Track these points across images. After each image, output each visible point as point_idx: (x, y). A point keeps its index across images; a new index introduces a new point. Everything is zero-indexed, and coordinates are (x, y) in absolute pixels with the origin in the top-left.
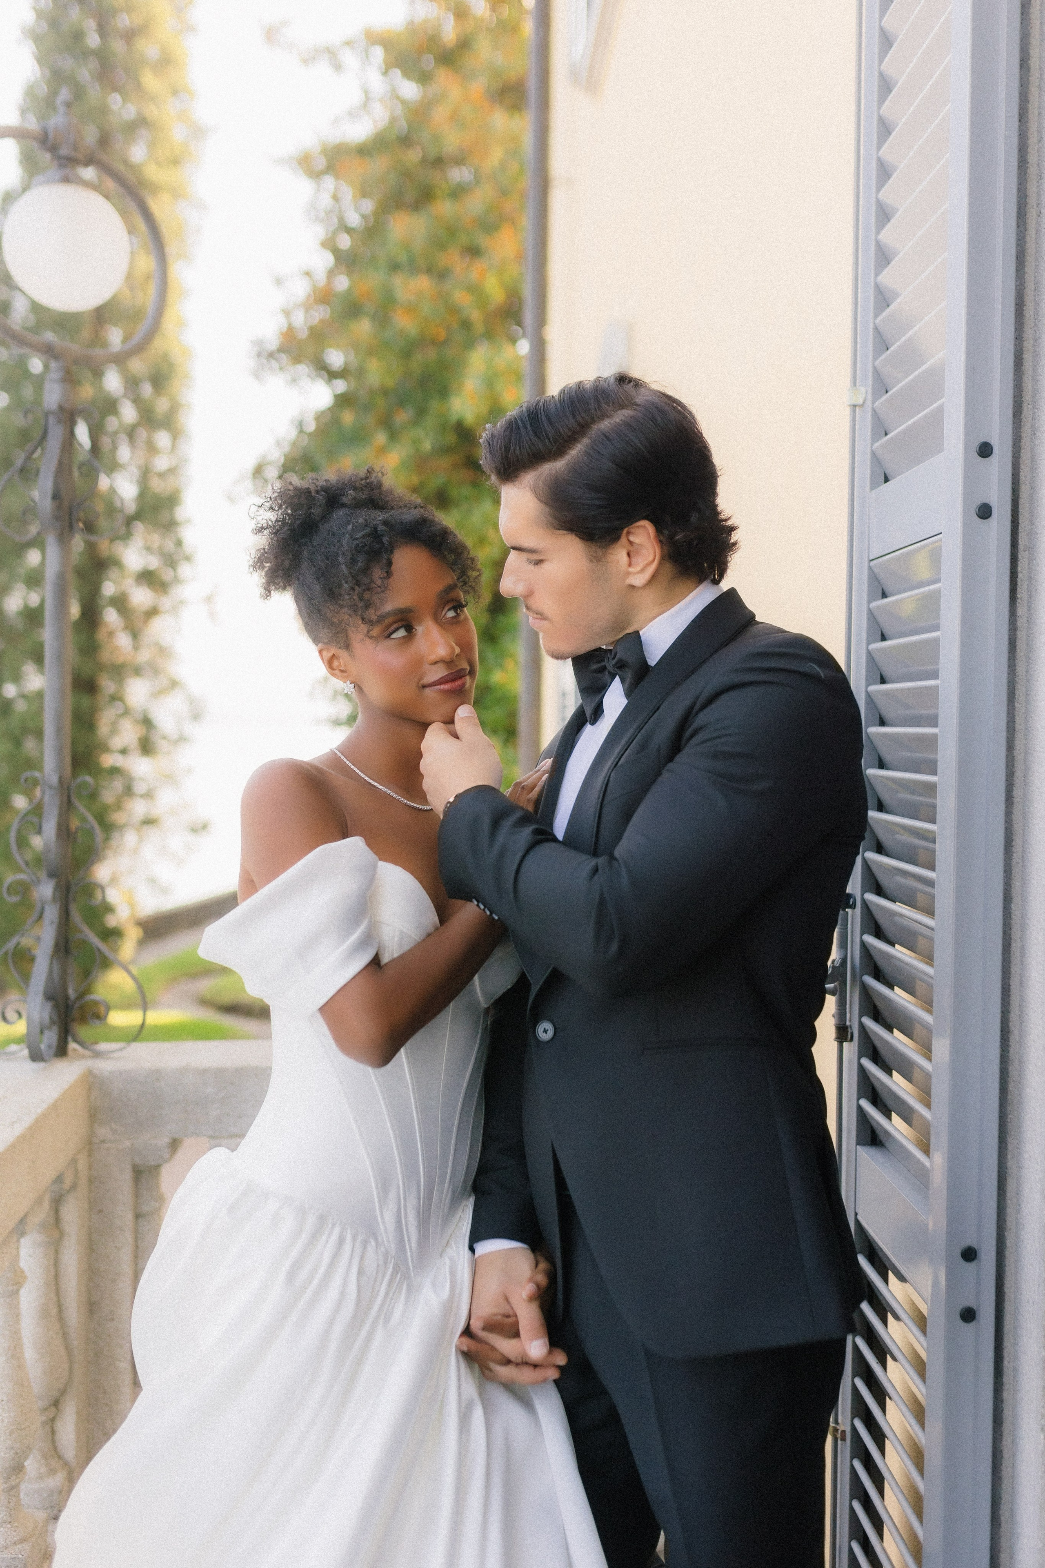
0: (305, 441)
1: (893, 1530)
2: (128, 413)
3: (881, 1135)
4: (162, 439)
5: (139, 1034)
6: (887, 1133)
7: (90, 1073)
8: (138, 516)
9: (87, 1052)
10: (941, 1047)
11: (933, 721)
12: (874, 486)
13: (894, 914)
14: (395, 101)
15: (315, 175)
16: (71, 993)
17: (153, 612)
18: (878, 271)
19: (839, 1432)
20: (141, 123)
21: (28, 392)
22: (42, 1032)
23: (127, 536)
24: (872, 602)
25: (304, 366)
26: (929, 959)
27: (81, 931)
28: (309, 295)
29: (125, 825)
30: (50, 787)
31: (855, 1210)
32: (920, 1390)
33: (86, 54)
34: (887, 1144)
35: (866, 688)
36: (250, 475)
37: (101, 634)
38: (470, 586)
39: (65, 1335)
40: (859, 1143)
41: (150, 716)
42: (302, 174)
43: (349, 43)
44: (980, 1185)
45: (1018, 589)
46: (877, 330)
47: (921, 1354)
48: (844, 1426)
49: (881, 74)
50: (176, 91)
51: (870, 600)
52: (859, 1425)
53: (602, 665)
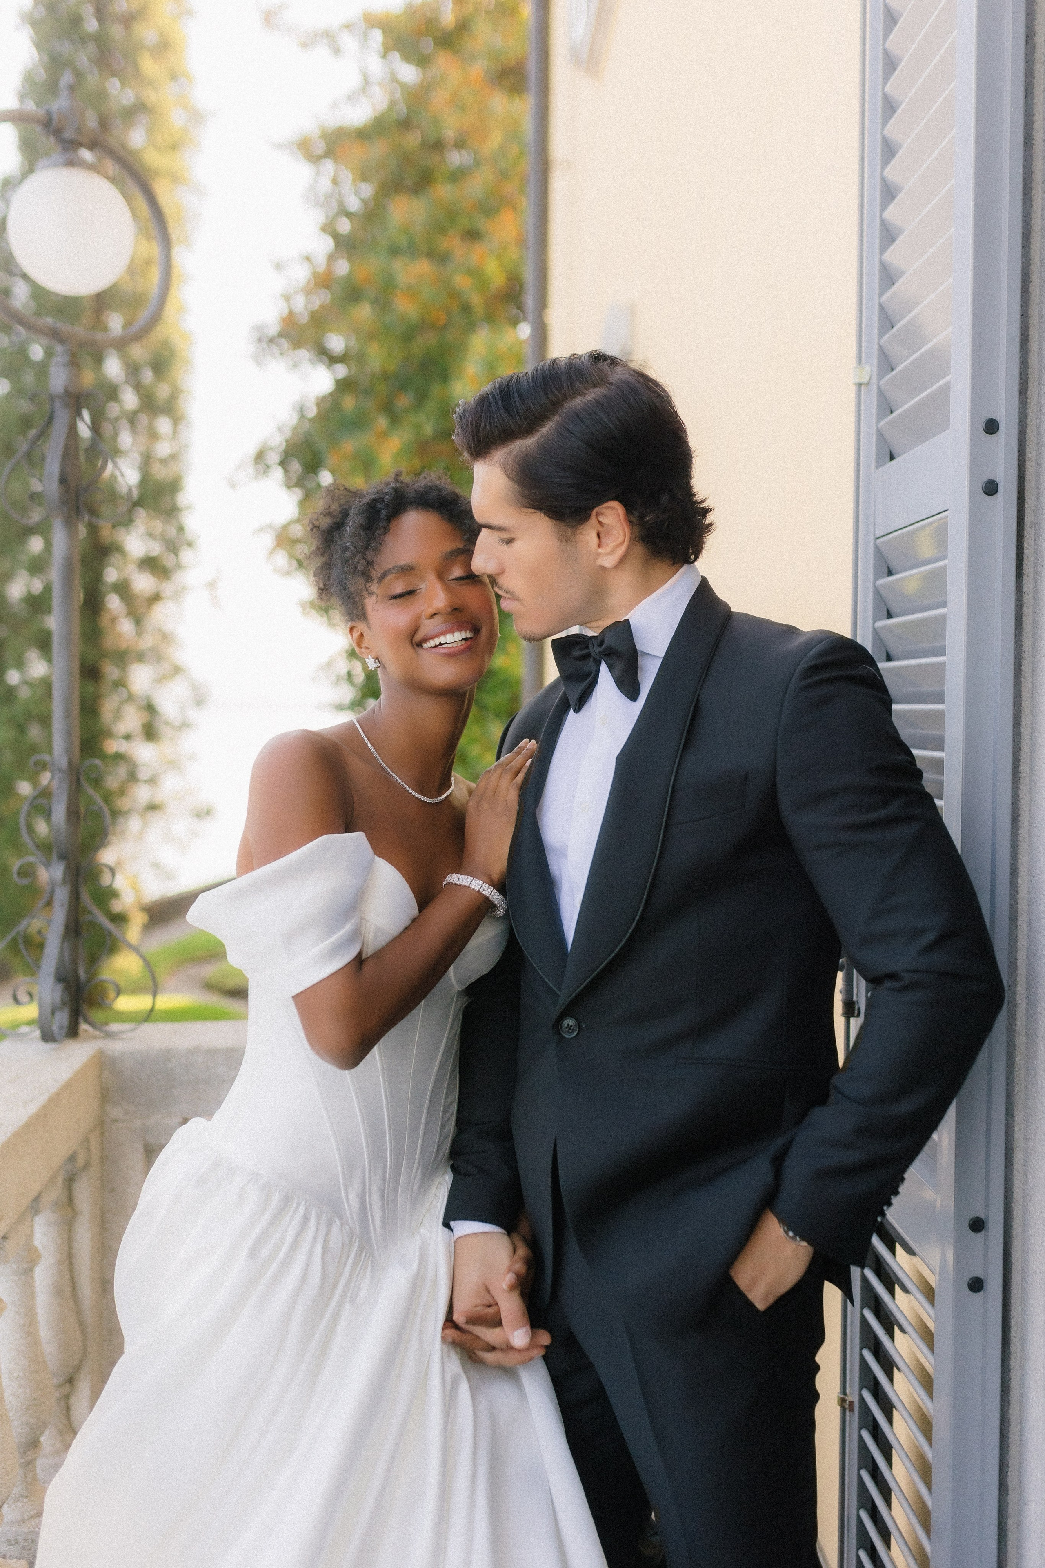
0: (307, 426)
1: (901, 1498)
2: (130, 399)
4: (163, 425)
5: (149, 1016)
7: (101, 1053)
8: (139, 503)
9: (97, 1033)
11: (940, 698)
12: (879, 464)
14: (394, 85)
15: (314, 159)
16: (82, 973)
17: (156, 598)
18: (883, 249)
19: (848, 1403)
20: (140, 108)
21: (29, 379)
22: (53, 1013)
23: (127, 521)
24: (878, 579)
25: (305, 351)
27: (90, 913)
28: (310, 280)
29: (129, 811)
30: (60, 770)
32: (928, 1361)
33: (84, 39)
36: (252, 461)
37: (104, 621)
39: (79, 1313)
41: (153, 702)
42: (301, 157)
43: (348, 27)
44: (988, 1158)
45: (1024, 565)
46: (882, 308)
47: (929, 1325)
48: (853, 1396)
49: (885, 51)
50: (174, 76)
51: (876, 578)
52: (867, 1394)
53: (586, 651)
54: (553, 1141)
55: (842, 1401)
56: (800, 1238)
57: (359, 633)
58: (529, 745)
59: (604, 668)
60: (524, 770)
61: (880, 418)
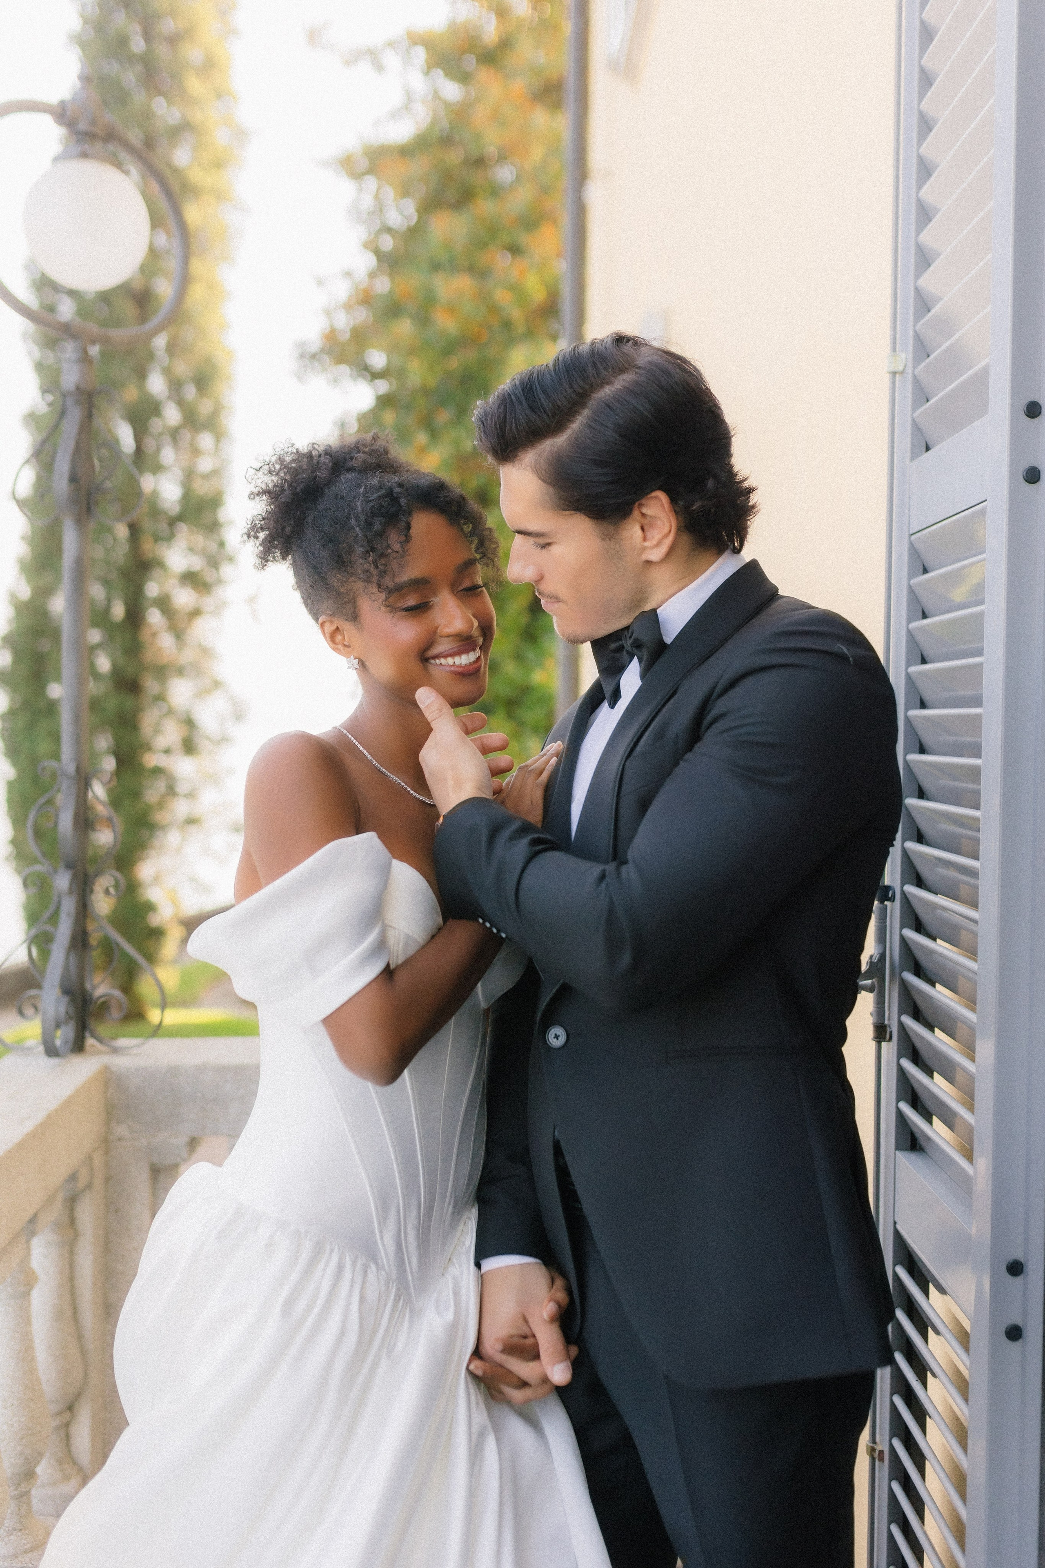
1: (934, 1558)
2: (172, 415)
3: (922, 1141)
4: (206, 440)
5: (156, 1031)
6: (928, 1139)
7: (107, 1069)
8: (181, 518)
9: (104, 1048)
10: (986, 1049)
11: (977, 701)
12: (914, 456)
13: (935, 906)
14: (437, 102)
15: (356, 175)
16: (89, 987)
17: (196, 613)
18: (919, 229)
19: (877, 1452)
20: (186, 126)
22: (57, 1027)
23: (170, 537)
24: (912, 578)
25: (345, 367)
26: (972, 953)
28: (351, 296)
29: (167, 825)
30: (68, 776)
31: (894, 1218)
32: (962, 1410)
33: (131, 59)
34: (928, 1149)
35: (907, 669)
37: (145, 635)
38: (488, 558)
39: (81, 1338)
40: (898, 1148)
41: (193, 717)
42: (345, 174)
43: (391, 44)
44: (1027, 1194)
46: (917, 292)
47: (963, 1373)
48: (882, 1445)
49: (922, 22)
50: (220, 95)
51: (911, 576)
52: (897, 1444)
53: (619, 644)
55: (871, 1451)
57: (334, 628)
59: (635, 659)
60: (549, 769)
61: (915, 407)
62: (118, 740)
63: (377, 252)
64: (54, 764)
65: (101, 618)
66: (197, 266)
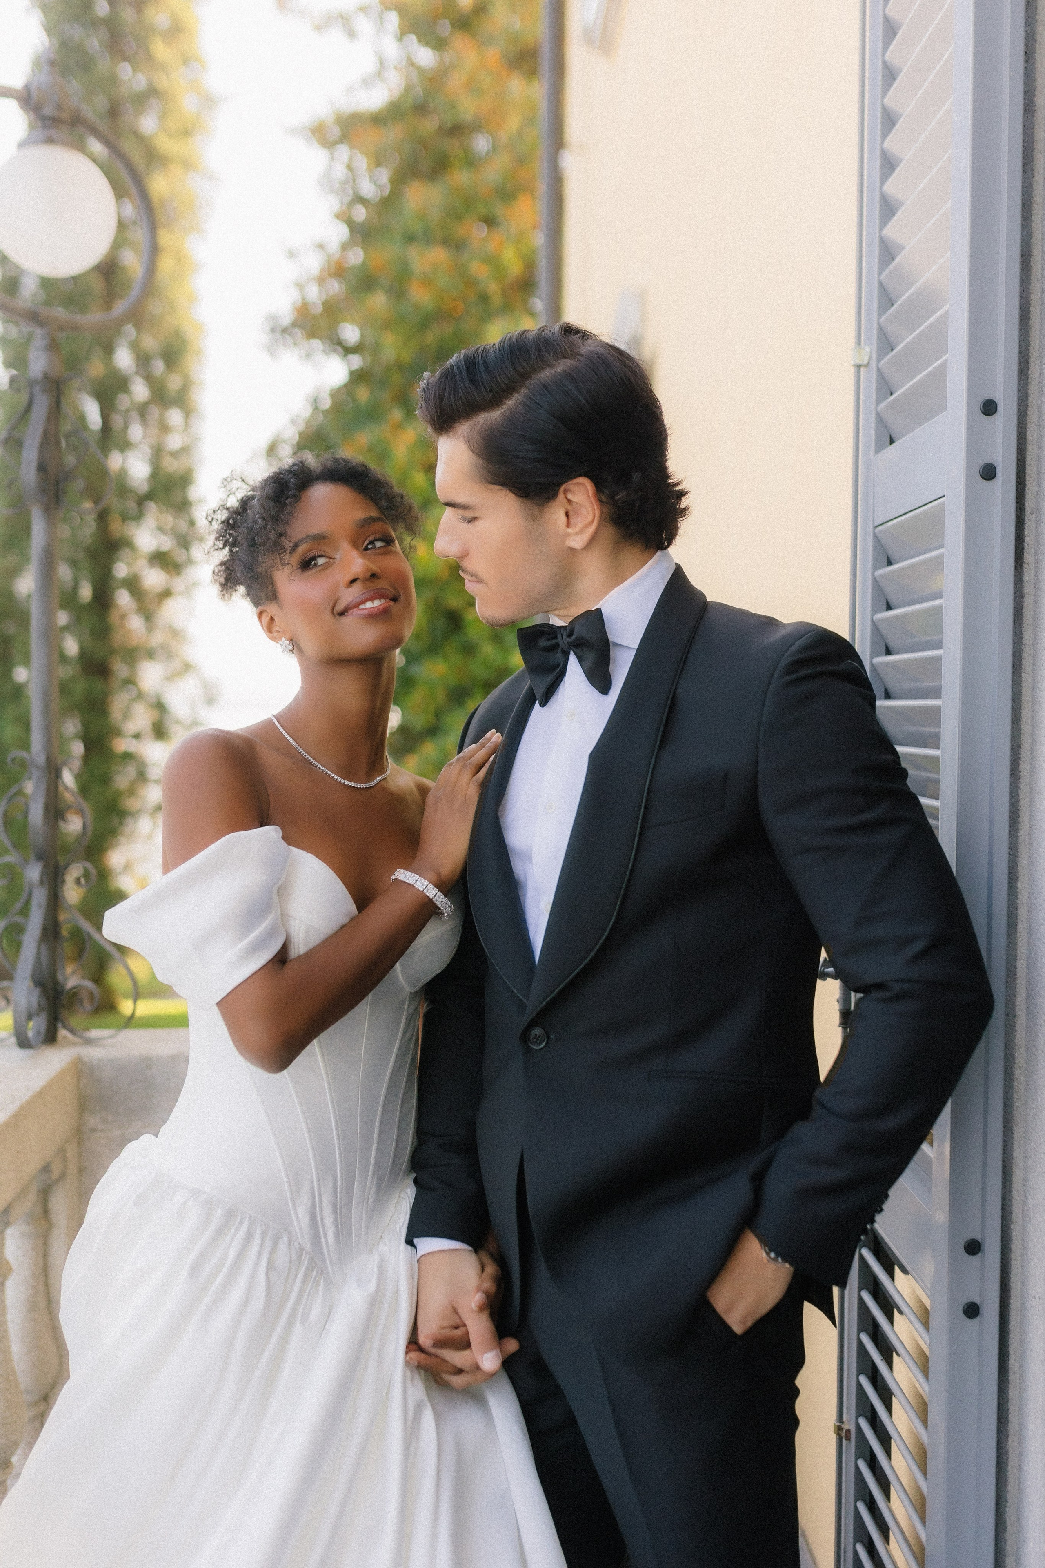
0: (320, 418)
1: (899, 1535)
2: (140, 391)
4: (175, 417)
5: (129, 1022)
7: (79, 1060)
8: (149, 496)
9: (77, 1040)
11: (936, 693)
12: (879, 448)
14: (411, 68)
15: (329, 145)
16: (61, 978)
17: (166, 594)
18: (883, 224)
19: (844, 1431)
20: (152, 92)
22: (29, 1019)
23: (139, 516)
24: (877, 570)
25: (318, 341)
28: (323, 269)
30: (38, 768)
32: (924, 1387)
33: (95, 23)
35: (874, 659)
36: (264, 453)
37: (114, 618)
39: (54, 1329)
41: (163, 701)
42: (315, 144)
43: (363, 9)
44: (984, 1175)
45: (1025, 554)
46: (881, 284)
47: (924, 1349)
48: (849, 1425)
49: (886, 17)
50: (186, 61)
51: (875, 568)
52: (864, 1424)
53: (553, 642)
54: (519, 1154)
55: (838, 1430)
56: (782, 1259)
57: (269, 616)
58: (494, 737)
59: (573, 660)
60: (487, 765)
61: (879, 401)
62: (86, 726)
63: (351, 224)
64: (23, 754)
65: (69, 600)
66: (165, 238)
